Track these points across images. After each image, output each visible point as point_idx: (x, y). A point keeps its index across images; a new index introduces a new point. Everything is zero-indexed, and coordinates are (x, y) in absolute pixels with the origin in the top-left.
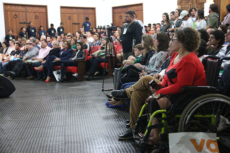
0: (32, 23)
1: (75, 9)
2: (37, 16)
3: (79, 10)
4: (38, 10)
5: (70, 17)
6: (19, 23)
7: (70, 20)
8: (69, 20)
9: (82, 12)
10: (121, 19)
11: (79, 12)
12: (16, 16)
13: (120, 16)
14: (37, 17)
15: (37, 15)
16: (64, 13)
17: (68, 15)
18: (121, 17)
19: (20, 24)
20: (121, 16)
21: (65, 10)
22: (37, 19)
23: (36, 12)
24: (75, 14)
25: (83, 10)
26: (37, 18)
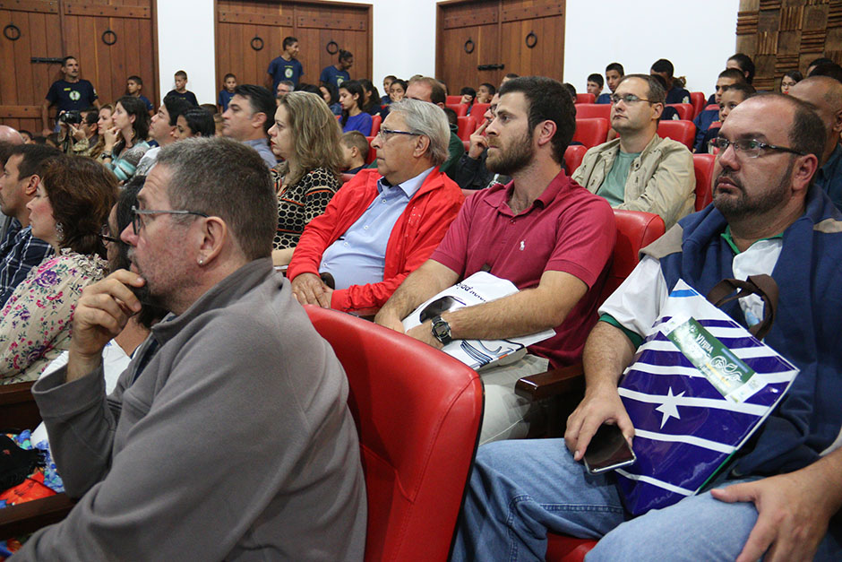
0: (72, 61)
1: (283, 8)
2: (109, 32)
3: (302, 12)
4: (116, 9)
5: (257, 39)
6: (29, 59)
7: (257, 50)
8: (254, 52)
9: (314, 20)
10: (470, 52)
11: (300, 22)
12: (15, 30)
13: (467, 39)
14: (111, 35)
15: (111, 29)
16: (233, 21)
17: (249, 32)
18: (470, 47)
19: (35, 65)
20: (469, 42)
21: (240, 12)
22: (109, 44)
23: (109, 17)
24: (281, 28)
25: (320, 11)
26: (112, 41)
